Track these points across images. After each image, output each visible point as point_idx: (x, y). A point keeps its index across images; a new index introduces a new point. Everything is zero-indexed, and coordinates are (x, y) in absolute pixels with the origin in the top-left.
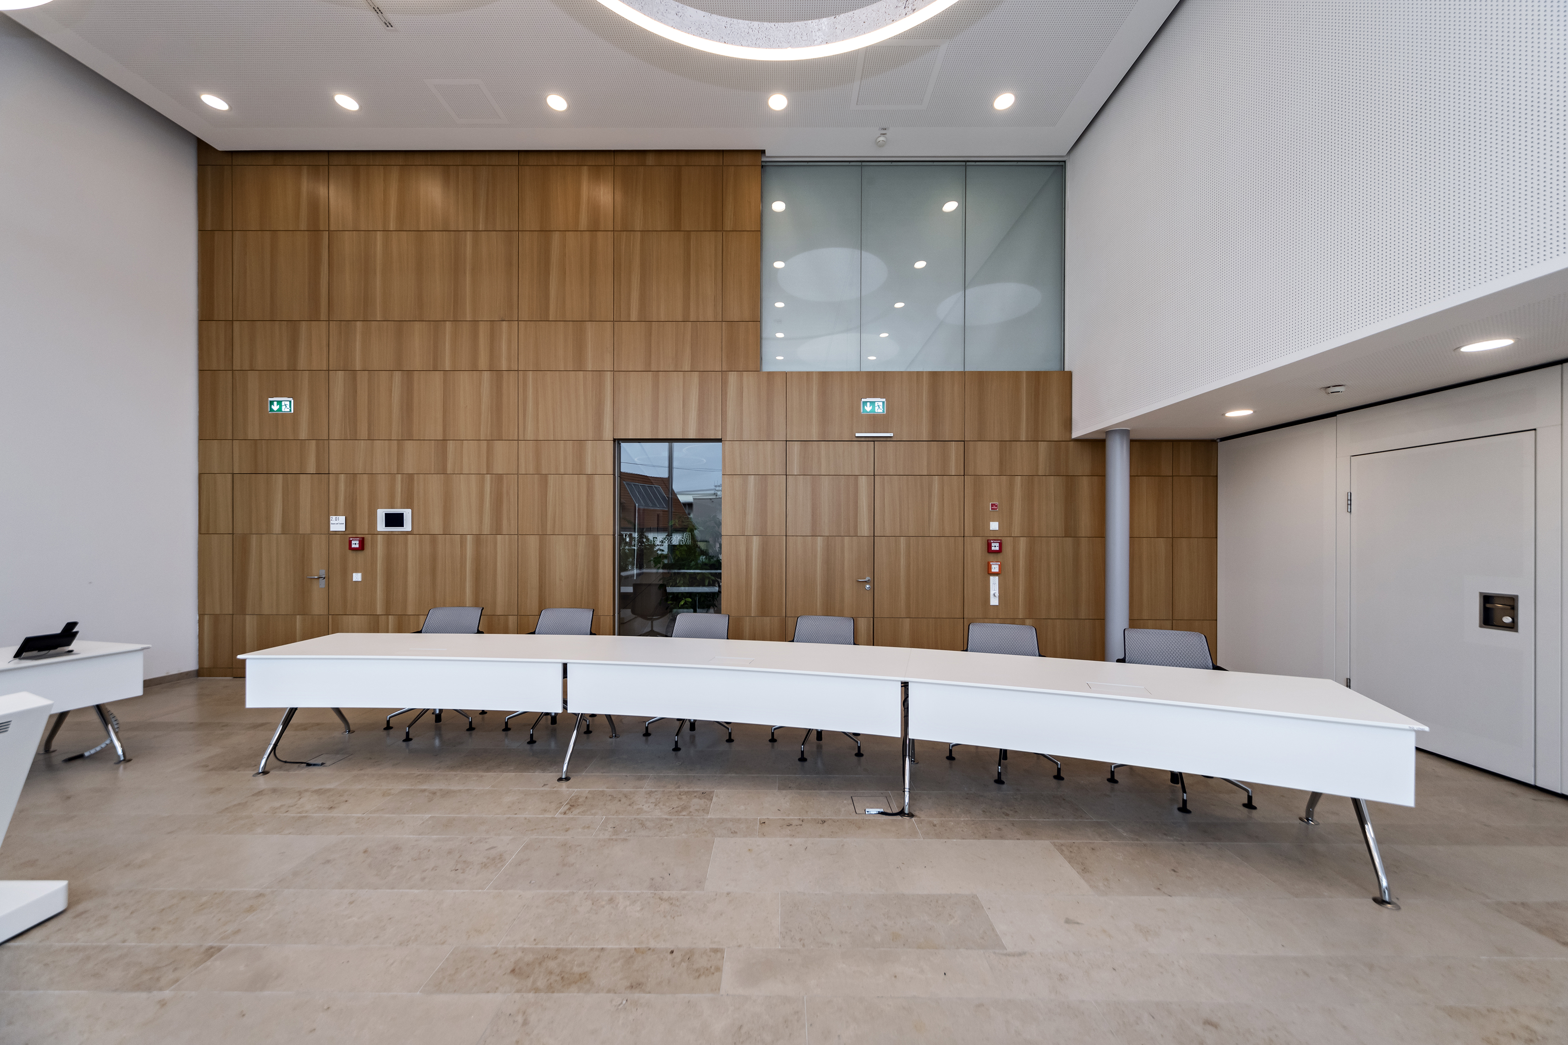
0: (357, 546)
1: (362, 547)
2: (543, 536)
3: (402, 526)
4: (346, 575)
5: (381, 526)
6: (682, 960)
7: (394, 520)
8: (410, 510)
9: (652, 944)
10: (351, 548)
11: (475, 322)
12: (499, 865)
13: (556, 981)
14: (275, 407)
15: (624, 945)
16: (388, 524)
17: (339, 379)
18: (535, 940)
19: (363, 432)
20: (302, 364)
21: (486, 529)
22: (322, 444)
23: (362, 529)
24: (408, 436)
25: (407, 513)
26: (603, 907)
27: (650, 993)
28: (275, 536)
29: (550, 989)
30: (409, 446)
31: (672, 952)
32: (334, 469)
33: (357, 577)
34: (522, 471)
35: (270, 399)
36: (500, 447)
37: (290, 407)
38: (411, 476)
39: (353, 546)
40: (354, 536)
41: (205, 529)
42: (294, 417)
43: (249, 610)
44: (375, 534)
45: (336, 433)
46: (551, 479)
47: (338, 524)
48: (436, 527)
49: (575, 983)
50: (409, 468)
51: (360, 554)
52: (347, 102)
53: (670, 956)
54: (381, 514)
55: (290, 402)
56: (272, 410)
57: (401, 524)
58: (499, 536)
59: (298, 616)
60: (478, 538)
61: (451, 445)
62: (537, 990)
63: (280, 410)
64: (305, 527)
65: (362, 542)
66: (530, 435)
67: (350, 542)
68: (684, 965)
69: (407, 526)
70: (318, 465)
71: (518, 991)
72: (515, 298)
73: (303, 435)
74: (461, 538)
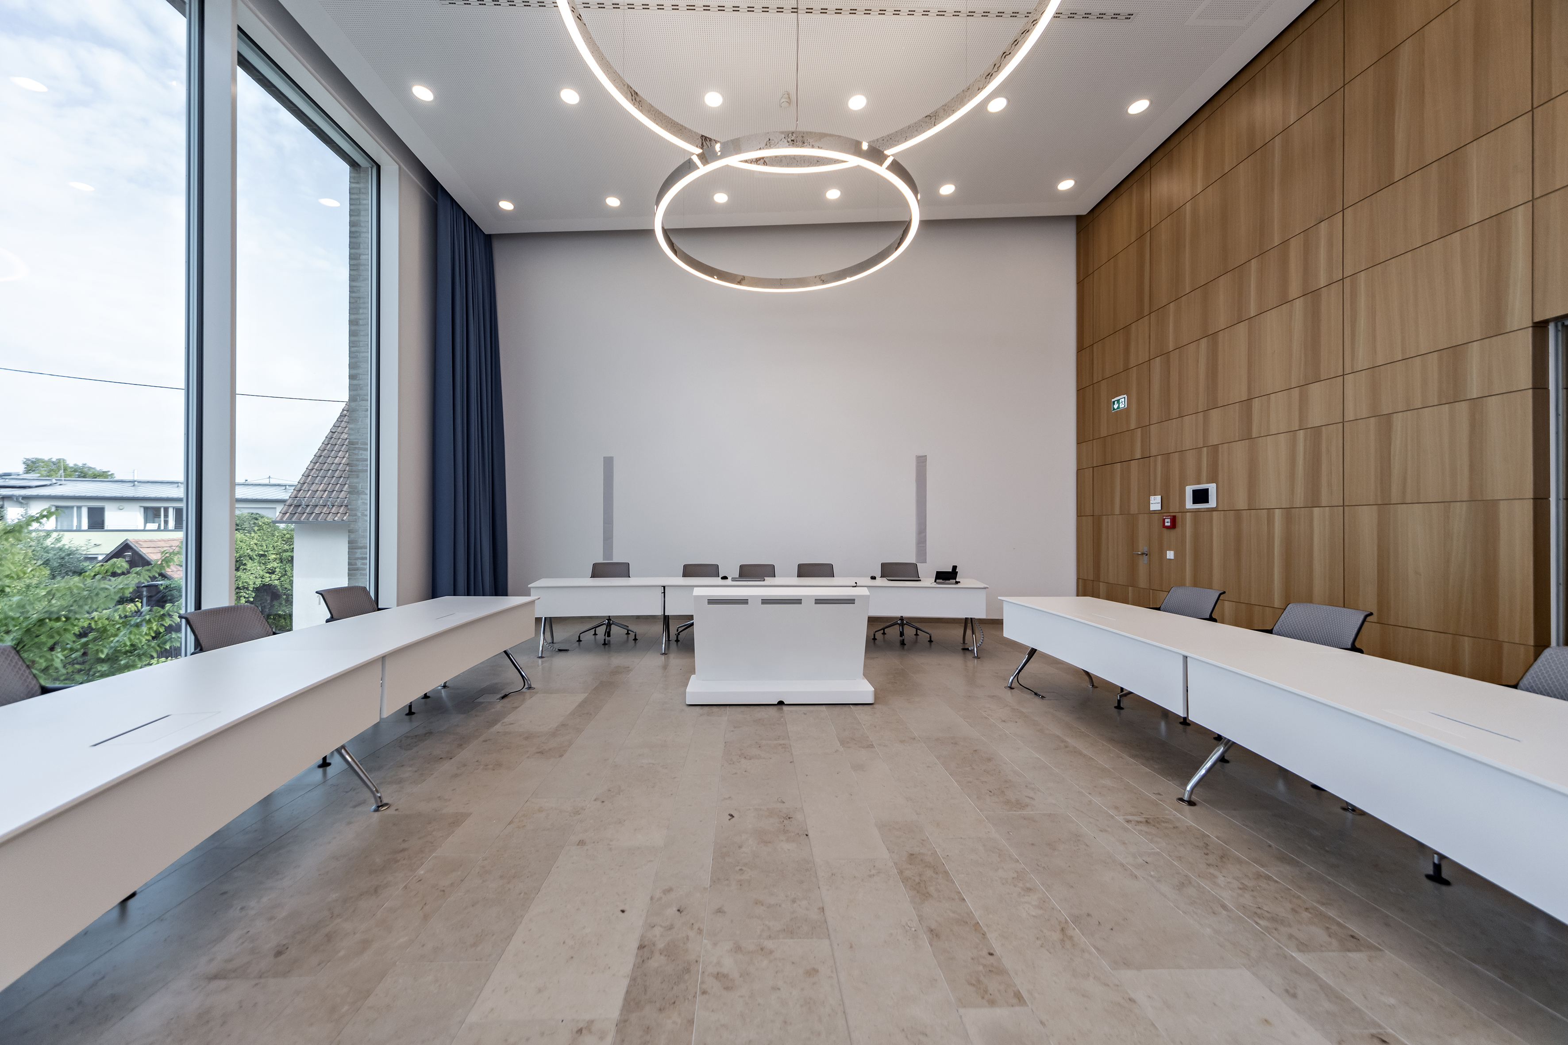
0: (1169, 524)
1: (1174, 525)
2: (1384, 505)
3: (1207, 502)
4: (1162, 554)
5: (1189, 504)
6: (985, 966)
7: (1201, 496)
8: (1214, 485)
9: (992, 936)
10: (1164, 526)
11: (1285, 243)
12: (1015, 809)
13: (914, 880)
14: (1116, 406)
15: (977, 915)
16: (1195, 502)
17: (1157, 363)
18: (948, 856)
19: (1175, 412)
20: (1133, 363)
21: (1299, 501)
22: (1145, 428)
23: (1174, 508)
24: (1213, 405)
25: (1212, 488)
26: (1015, 886)
27: (931, 946)
28: (1116, 516)
29: (905, 880)
30: (1215, 414)
31: (991, 954)
32: (1154, 452)
33: (1170, 555)
34: (1349, 416)
35: (1113, 400)
36: (1316, 391)
37: (1125, 403)
38: (1215, 447)
39: (1167, 524)
40: (1168, 514)
41: (1080, 514)
42: (1127, 410)
43: (1102, 580)
44: (1185, 512)
45: (1154, 419)
46: (1398, 421)
47: (1155, 503)
48: (1241, 502)
49: (918, 892)
50: (1214, 440)
51: (1173, 532)
52: (1139, 107)
53: (985, 953)
54: (1189, 490)
55: (1125, 398)
56: (1114, 409)
57: (1206, 501)
58: (1316, 510)
59: (1130, 587)
60: (1288, 512)
61: (1256, 403)
62: (901, 872)
63: (1118, 407)
64: (1134, 509)
65: (1174, 520)
66: (1362, 362)
67: (1164, 520)
68: (981, 968)
69: (1212, 503)
70: (1142, 452)
71: (895, 864)
72: (1339, 183)
73: (1133, 425)
74: (1268, 515)
